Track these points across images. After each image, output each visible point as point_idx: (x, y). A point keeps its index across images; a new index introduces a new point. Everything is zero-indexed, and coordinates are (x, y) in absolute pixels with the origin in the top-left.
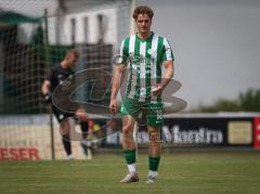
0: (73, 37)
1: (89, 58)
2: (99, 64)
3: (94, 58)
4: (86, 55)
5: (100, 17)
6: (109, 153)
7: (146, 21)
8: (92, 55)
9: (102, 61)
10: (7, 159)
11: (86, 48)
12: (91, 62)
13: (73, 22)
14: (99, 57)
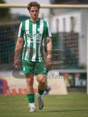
0: (57, 29)
1: (66, 40)
2: (72, 43)
3: (69, 40)
4: (64, 38)
5: (72, 18)
6: (77, 91)
7: (36, 11)
8: (68, 38)
9: (73, 41)
10: (22, 95)
11: (65, 35)
12: (68, 42)
13: (58, 20)
14: (72, 39)
